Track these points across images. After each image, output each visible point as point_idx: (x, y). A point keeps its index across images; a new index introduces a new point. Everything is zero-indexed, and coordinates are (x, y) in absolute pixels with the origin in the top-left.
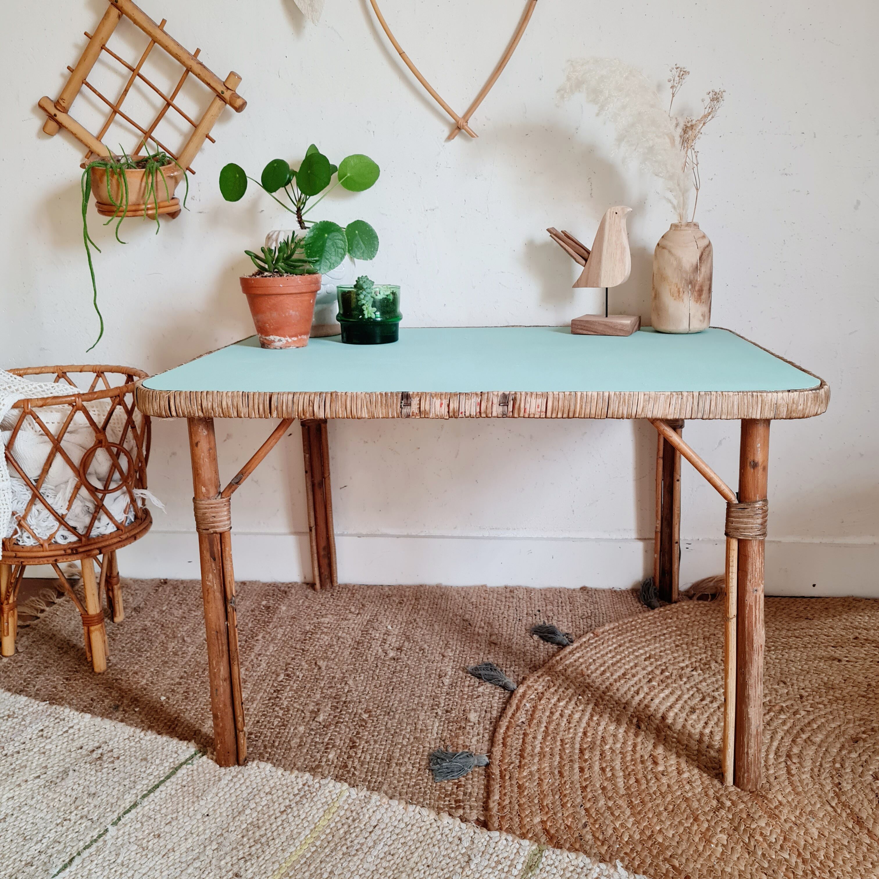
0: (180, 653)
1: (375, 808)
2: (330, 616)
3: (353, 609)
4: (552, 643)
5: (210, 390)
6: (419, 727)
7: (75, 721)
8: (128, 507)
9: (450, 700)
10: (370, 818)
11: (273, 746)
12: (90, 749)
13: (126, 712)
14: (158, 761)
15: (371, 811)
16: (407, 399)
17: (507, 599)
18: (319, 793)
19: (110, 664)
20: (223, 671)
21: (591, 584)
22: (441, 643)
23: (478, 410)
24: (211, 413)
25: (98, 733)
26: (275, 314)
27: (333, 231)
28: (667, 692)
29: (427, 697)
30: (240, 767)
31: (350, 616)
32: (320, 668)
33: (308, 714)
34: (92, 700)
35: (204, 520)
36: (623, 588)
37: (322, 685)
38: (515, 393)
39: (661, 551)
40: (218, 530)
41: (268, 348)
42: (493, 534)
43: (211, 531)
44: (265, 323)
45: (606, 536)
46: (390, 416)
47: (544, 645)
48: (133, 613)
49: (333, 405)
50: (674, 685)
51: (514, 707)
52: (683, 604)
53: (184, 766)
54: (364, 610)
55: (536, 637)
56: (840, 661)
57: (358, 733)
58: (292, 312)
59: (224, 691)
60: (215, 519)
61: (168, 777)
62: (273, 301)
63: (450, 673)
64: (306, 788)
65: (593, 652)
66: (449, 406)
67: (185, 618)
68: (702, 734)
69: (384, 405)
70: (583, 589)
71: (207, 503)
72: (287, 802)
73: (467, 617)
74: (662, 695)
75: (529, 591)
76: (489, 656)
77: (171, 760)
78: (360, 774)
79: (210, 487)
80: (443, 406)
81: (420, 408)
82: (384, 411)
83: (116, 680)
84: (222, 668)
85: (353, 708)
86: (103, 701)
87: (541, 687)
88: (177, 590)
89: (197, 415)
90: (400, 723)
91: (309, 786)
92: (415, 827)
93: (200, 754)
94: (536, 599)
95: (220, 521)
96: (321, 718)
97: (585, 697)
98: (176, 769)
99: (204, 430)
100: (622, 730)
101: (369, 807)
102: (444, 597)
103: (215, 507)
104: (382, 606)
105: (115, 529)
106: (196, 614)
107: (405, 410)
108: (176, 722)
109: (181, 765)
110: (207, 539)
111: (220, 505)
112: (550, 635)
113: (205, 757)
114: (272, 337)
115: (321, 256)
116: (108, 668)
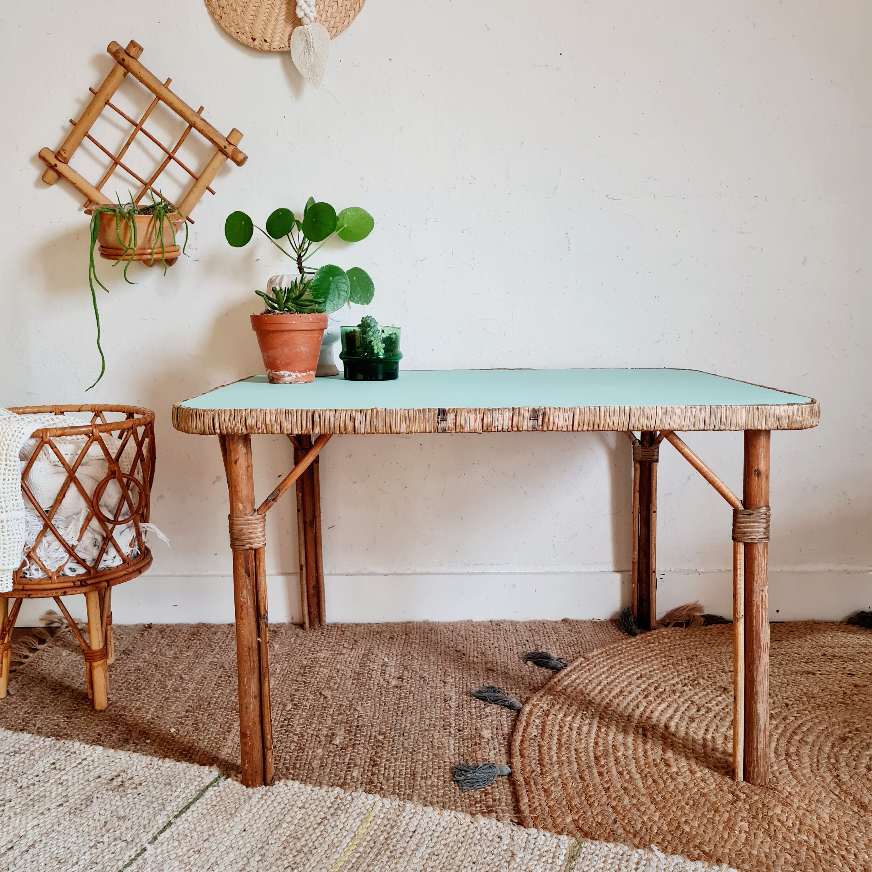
0: (181, 689)
1: (411, 816)
2: (325, 652)
3: (346, 645)
4: (546, 668)
5: (254, 408)
6: (436, 744)
7: (88, 753)
8: (133, 540)
9: (460, 720)
10: (407, 824)
11: (295, 768)
12: (109, 777)
13: (137, 744)
14: (183, 785)
15: (407, 818)
16: (444, 414)
17: (495, 632)
18: (353, 805)
19: (110, 702)
20: (254, 689)
21: (572, 616)
22: (440, 671)
23: (510, 424)
24: (255, 430)
25: (113, 764)
26: (286, 350)
27: (336, 275)
28: (664, 705)
29: (437, 718)
30: (268, 787)
31: (344, 651)
32: (326, 698)
33: (323, 738)
34: (99, 734)
35: (240, 536)
36: (602, 619)
37: (332, 712)
38: (545, 408)
39: (638, 581)
40: (254, 546)
41: (277, 383)
42: (477, 569)
43: (247, 547)
44: (276, 359)
45: (585, 569)
46: (428, 431)
47: (539, 670)
48: (123, 656)
49: (374, 420)
50: (669, 699)
51: (524, 723)
52: (662, 630)
53: (211, 788)
54: (357, 645)
55: (530, 663)
56: (814, 674)
57: (376, 753)
58: (303, 348)
59: (254, 709)
60: (251, 535)
61: (196, 799)
62: (285, 337)
63: (454, 697)
64: (339, 801)
65: (588, 674)
66: (483, 420)
67: (178, 658)
68: (705, 740)
69: (421, 420)
70: (565, 621)
71: (244, 519)
72: (322, 815)
73: (460, 648)
74: (660, 708)
75: (513, 623)
76: (489, 681)
77: (196, 783)
78: (388, 788)
79: (247, 503)
80: (477, 420)
81: (456, 423)
82: (422, 426)
83: (120, 716)
84: (253, 685)
85: (367, 731)
86: (111, 735)
87: (545, 705)
88: (164, 633)
89: (240, 432)
90: (416, 741)
91: (341, 799)
92: (453, 830)
93: (224, 777)
94: (522, 630)
95: (256, 538)
96: (337, 741)
97: (589, 712)
98: (203, 792)
99: (243, 448)
100: (630, 739)
101: (404, 814)
102: (433, 631)
103: (252, 524)
104: (374, 642)
105: (122, 562)
106: (188, 654)
107: (442, 425)
108: (191, 751)
109: (207, 787)
110: (242, 556)
111: (256, 521)
112: (544, 660)
113: (229, 780)
114: (282, 373)
115: (326, 298)
116: (109, 705)
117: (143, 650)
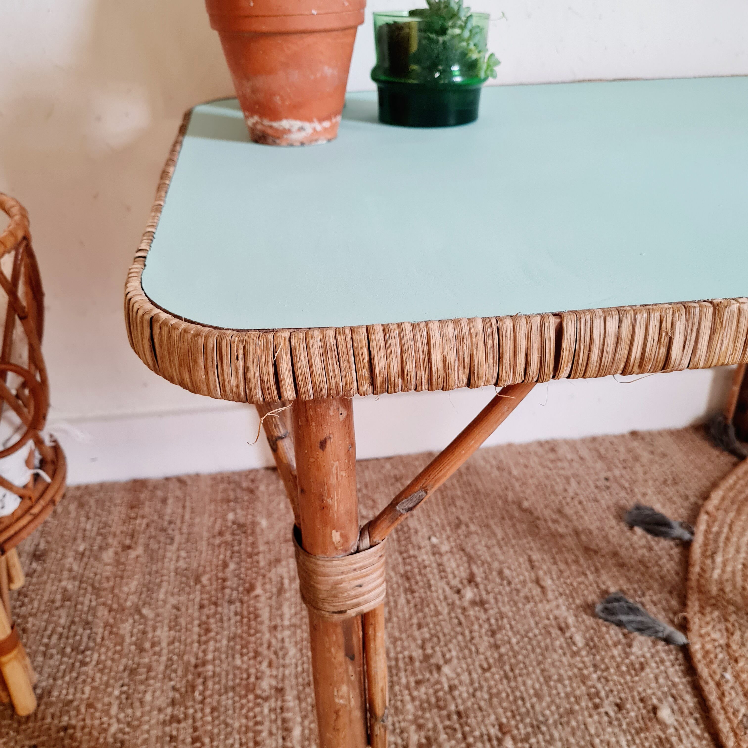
0: (147, 645)
4: (665, 538)
8: (31, 455)
9: (607, 680)
19: (39, 691)
22: (522, 560)
26: (295, 76)
29: (570, 679)
35: (336, 596)
40: (366, 607)
51: (712, 684)
60: (361, 589)
62: (294, 45)
63: (571, 621)
67: (123, 564)
70: (634, 434)
73: (526, 504)
76: (602, 578)
87: (718, 634)
94: (588, 458)
103: (361, 568)
110: (339, 630)
111: (371, 560)
116: (40, 698)
117: (64, 547)
